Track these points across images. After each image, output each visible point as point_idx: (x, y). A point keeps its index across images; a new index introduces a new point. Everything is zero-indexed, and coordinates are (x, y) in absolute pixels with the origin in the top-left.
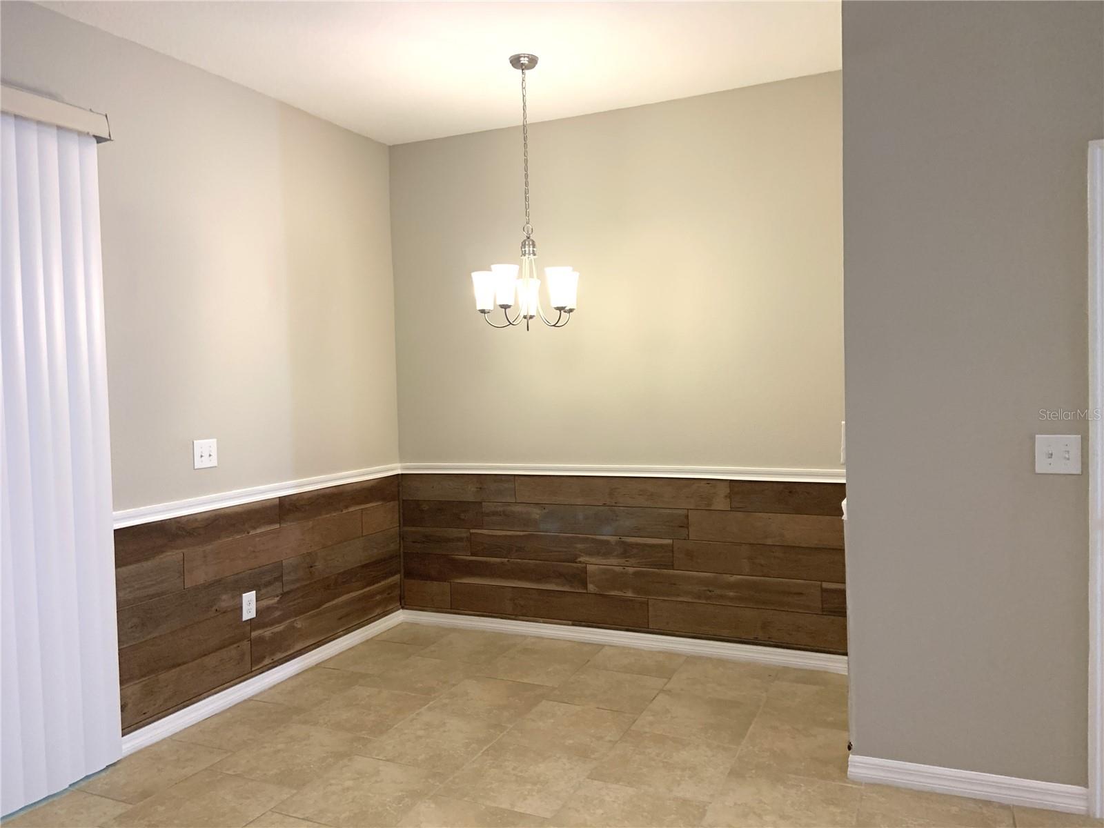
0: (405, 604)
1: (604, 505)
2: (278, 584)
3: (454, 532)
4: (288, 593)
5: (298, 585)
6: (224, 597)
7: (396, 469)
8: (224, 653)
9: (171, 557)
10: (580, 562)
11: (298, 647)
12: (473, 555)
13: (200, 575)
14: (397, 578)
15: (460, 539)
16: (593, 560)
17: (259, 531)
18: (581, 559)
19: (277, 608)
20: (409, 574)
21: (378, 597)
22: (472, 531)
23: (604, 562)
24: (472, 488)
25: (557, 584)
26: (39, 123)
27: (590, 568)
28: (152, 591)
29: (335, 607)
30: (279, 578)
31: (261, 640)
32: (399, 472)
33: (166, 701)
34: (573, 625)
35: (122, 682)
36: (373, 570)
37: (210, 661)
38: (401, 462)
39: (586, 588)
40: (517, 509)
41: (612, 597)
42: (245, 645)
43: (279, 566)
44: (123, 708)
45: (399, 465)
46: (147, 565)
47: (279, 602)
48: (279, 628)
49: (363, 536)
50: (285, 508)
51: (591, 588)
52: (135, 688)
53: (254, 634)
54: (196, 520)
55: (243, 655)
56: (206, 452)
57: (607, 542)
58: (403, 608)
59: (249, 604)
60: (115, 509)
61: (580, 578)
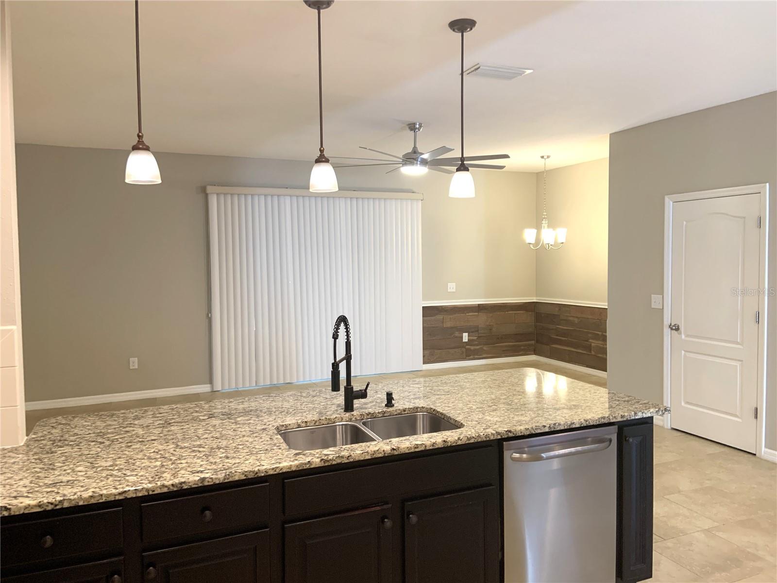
0: (536, 353)
1: (598, 319)
2: (477, 333)
3: (551, 326)
4: (481, 336)
5: (485, 335)
6: (457, 333)
7: (534, 300)
8: (456, 350)
9: (440, 317)
10: (590, 342)
11: (484, 356)
12: (557, 336)
13: (448, 324)
14: (533, 342)
15: (553, 329)
16: (594, 341)
17: (470, 314)
18: (590, 341)
19: (476, 341)
20: (537, 342)
21: (522, 348)
22: (557, 326)
23: (597, 342)
24: (557, 309)
25: (582, 350)
26: (395, 199)
27: (593, 344)
28: (433, 326)
29: (502, 347)
30: (478, 331)
31: (470, 349)
32: (535, 301)
33: (437, 358)
34: (586, 367)
35: (424, 349)
36: (520, 336)
37: (452, 351)
38: (536, 297)
39: (591, 352)
40: (571, 319)
41: (599, 357)
42: (464, 350)
43: (477, 327)
44: (424, 356)
45: (535, 298)
46: (433, 318)
47: (477, 339)
48: (478, 347)
49: (515, 323)
50: (480, 308)
51: (593, 353)
52: (427, 352)
53: (467, 347)
54: (447, 307)
55: (463, 352)
56: (452, 287)
57: (598, 334)
58: (535, 354)
59: (465, 337)
60: (423, 301)
61: (589, 348)
